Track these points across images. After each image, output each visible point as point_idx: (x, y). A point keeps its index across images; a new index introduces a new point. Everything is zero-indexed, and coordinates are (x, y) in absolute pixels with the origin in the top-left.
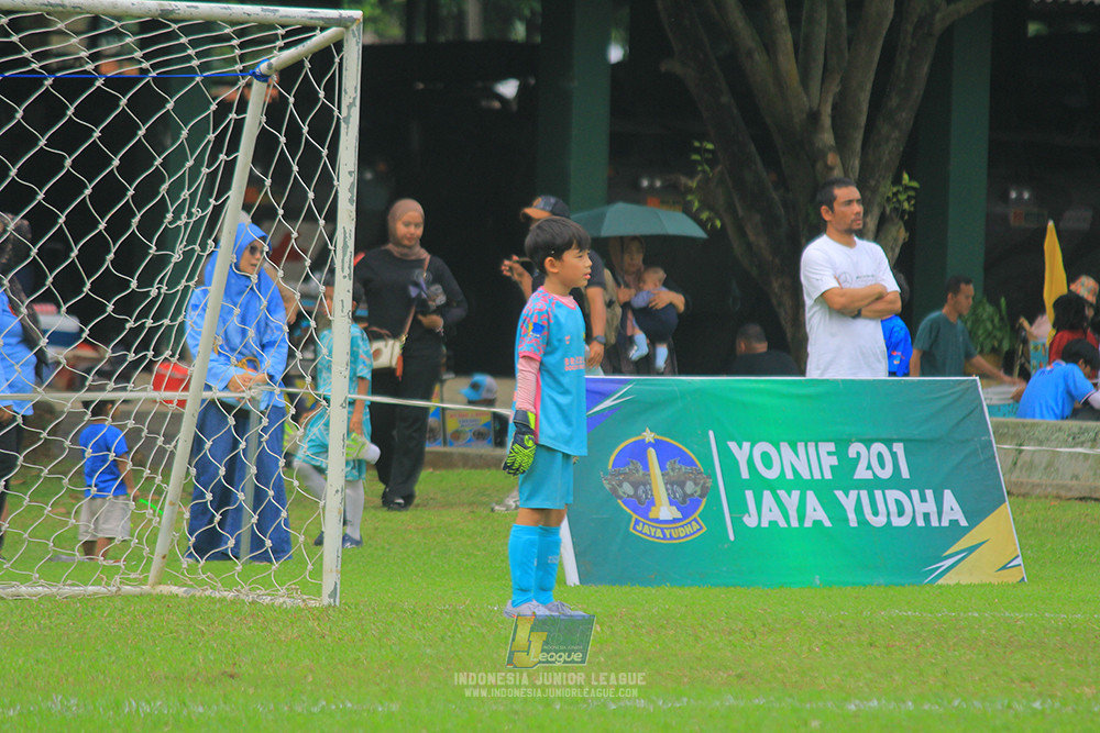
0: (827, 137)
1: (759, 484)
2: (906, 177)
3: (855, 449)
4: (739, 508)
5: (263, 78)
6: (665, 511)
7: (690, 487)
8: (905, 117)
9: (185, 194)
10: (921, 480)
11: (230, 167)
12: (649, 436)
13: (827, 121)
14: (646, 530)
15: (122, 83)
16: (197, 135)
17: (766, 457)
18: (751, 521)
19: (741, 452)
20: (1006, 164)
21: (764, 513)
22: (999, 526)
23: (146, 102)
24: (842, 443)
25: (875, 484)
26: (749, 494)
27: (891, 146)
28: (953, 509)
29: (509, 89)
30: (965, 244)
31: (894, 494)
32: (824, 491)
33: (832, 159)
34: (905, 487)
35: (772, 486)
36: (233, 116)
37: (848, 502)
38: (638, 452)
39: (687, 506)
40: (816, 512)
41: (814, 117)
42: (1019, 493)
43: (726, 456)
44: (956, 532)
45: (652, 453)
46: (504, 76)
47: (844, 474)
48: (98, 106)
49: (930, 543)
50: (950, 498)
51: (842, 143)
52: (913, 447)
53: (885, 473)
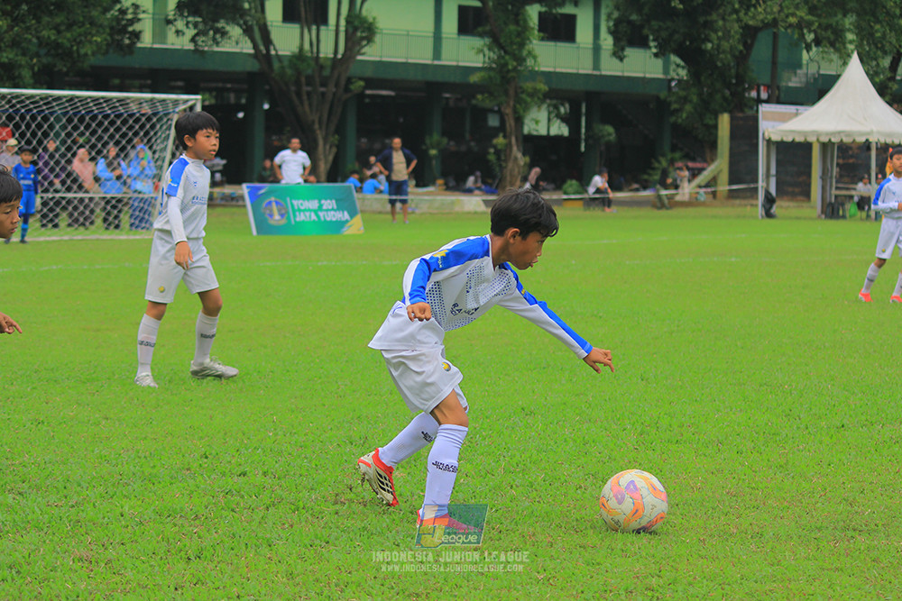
0: (317, 126)
1: (300, 210)
2: (337, 137)
3: (323, 202)
4: (295, 216)
5: (177, 113)
6: (277, 217)
7: (283, 212)
8: (335, 122)
9: (159, 141)
10: (340, 208)
11: (169, 135)
12: (273, 199)
13: (316, 122)
14: (272, 222)
15: (143, 115)
16: (161, 126)
17: (302, 204)
18: (298, 219)
19: (295, 203)
20: (361, 132)
21: (301, 217)
22: (358, 218)
23: (149, 119)
24: (320, 201)
25: (327, 210)
26: (298, 214)
27: (332, 128)
28: (346, 216)
29: (241, 115)
30: (351, 152)
31: (332, 213)
32: (316, 212)
33: (318, 132)
34: (335, 210)
35: (304, 211)
36: (169, 123)
37: (321, 214)
38: (270, 203)
39: (282, 216)
40: (314, 217)
41: (313, 122)
42: (362, 212)
43: (292, 205)
44: (347, 221)
45: (274, 204)
46: (239, 111)
47: (320, 208)
48: (137, 120)
49: (341, 224)
50: (346, 213)
51: (320, 128)
52: (337, 201)
53: (330, 207)
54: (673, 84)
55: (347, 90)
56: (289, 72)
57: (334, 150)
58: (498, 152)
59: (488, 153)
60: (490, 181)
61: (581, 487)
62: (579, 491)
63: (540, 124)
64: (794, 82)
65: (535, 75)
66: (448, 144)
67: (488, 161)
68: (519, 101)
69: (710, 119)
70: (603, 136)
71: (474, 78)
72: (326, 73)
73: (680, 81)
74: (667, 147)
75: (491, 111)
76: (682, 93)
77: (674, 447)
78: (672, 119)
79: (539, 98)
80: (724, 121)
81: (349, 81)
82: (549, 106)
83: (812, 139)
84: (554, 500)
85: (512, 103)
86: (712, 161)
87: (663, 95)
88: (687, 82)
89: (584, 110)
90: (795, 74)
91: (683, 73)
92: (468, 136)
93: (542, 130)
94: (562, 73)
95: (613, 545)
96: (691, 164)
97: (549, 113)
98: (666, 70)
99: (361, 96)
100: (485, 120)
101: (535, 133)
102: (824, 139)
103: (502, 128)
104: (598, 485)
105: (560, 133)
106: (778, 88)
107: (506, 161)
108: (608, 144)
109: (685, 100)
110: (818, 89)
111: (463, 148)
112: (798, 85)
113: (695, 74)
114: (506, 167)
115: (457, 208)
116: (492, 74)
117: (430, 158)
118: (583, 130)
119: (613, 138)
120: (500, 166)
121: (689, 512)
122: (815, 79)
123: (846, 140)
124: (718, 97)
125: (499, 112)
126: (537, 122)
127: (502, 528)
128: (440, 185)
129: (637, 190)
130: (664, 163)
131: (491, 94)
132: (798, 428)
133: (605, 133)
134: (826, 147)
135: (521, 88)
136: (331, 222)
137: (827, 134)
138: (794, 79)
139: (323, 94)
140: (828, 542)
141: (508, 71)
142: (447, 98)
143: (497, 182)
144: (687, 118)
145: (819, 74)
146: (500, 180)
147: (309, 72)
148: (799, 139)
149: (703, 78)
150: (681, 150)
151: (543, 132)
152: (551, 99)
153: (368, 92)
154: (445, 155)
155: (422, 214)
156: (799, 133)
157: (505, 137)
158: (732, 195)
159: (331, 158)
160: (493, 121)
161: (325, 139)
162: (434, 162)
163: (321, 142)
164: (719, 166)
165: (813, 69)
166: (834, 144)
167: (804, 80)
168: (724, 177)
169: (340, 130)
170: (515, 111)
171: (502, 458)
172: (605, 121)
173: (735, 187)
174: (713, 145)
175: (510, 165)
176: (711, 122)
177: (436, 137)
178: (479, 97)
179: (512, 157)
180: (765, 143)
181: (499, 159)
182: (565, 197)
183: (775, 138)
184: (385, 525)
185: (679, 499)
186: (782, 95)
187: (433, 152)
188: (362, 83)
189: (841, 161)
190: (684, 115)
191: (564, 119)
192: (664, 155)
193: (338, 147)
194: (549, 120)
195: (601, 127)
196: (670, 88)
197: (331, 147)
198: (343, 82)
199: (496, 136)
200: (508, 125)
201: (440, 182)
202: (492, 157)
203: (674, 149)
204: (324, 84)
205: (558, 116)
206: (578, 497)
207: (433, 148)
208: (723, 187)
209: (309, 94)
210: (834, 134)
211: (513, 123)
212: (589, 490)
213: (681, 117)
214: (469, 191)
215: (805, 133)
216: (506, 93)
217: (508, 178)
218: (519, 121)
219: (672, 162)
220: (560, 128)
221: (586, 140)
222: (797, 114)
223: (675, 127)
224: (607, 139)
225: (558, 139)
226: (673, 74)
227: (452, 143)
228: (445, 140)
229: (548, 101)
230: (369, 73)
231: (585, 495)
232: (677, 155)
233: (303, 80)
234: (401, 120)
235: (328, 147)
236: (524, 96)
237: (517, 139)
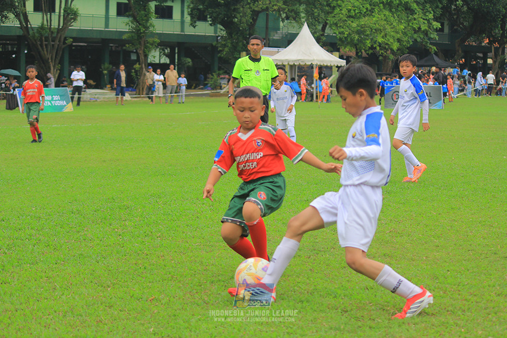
0: (50, 61)
2: (60, 65)
3: (54, 96)
8: (59, 58)
10: (61, 100)
13: (50, 59)
20: (71, 63)
24: (52, 96)
27: (57, 62)
29: (14, 56)
30: (66, 73)
31: (58, 101)
32: (50, 101)
33: (51, 63)
37: (53, 102)
40: (49, 104)
41: (48, 58)
44: (65, 106)
46: (13, 54)
47: (52, 99)
49: (62, 107)
50: (64, 102)
51: (52, 61)
52: (60, 96)
53: (57, 99)
54: (219, 38)
55: (64, 43)
56: (37, 35)
57: (59, 71)
58: (136, 72)
59: (132, 72)
60: (132, 85)
63: (156, 58)
64: (276, 36)
65: (153, 35)
66: (112, 68)
67: (132, 76)
68: (146, 47)
69: (237, 55)
70: (186, 63)
71: (124, 37)
72: (55, 35)
73: (222, 37)
74: (216, 68)
75: (133, 52)
76: (223, 43)
78: (219, 55)
79: (155, 46)
81: (65, 39)
82: (160, 49)
83: (286, 63)
85: (142, 48)
87: (214, 44)
88: (226, 37)
89: (176, 51)
90: (277, 32)
91: (224, 33)
94: (166, 34)
96: (227, 76)
97: (160, 53)
98: (215, 32)
99: (71, 46)
100: (130, 57)
101: (153, 62)
102: (291, 63)
103: (138, 60)
105: (165, 62)
106: (269, 40)
107: (140, 76)
108: (188, 67)
109: (225, 46)
110: (288, 40)
112: (278, 38)
113: (230, 34)
114: (140, 79)
116: (133, 34)
117: (104, 75)
118: (176, 61)
119: (191, 64)
120: (137, 78)
122: (286, 35)
123: (301, 64)
124: (240, 44)
125: (136, 52)
126: (154, 57)
128: (109, 88)
130: (215, 76)
131: (133, 44)
133: (187, 62)
134: (292, 67)
135: (147, 41)
136: (58, 105)
137: (293, 61)
138: (276, 35)
139: (53, 45)
141: (141, 33)
142: (112, 46)
143: (136, 85)
144: (226, 54)
145: (288, 33)
146: (137, 85)
147: (47, 35)
149: (233, 36)
150: (223, 69)
151: (157, 62)
152: (160, 46)
153: (74, 44)
154: (111, 74)
155: (100, 101)
156: (280, 60)
157: (139, 64)
159: (57, 75)
160: (134, 57)
161: (54, 67)
162: (106, 77)
163: (52, 68)
165: (285, 31)
166: (296, 65)
167: (281, 36)
169: (61, 62)
170: (144, 52)
172: (187, 56)
175: (142, 78)
176: (237, 56)
177: (107, 65)
178: (127, 45)
179: (143, 74)
181: (137, 75)
186: (271, 43)
187: (105, 72)
188: (71, 40)
189: (299, 74)
190: (225, 53)
191: (167, 56)
192: (214, 72)
193: (60, 70)
194: (160, 56)
195: (185, 59)
196: (217, 40)
197: (57, 70)
198: (62, 39)
199: (135, 64)
200: (141, 59)
201: (109, 86)
202: (133, 74)
203: (219, 69)
204: (53, 41)
205: (164, 54)
207: (105, 70)
209: (46, 45)
210: (296, 61)
211: (143, 58)
213: (223, 54)
216: (140, 43)
217: (141, 84)
218: (146, 56)
219: (219, 75)
220: (165, 60)
221: (178, 65)
222: (278, 52)
223: (220, 58)
224: (187, 64)
225: (165, 65)
226: (219, 34)
227: (114, 68)
228: (111, 66)
229: (159, 47)
230: (74, 35)
232: (221, 72)
233: (44, 38)
234: (90, 57)
235: (55, 70)
236: (148, 45)
237: (145, 65)
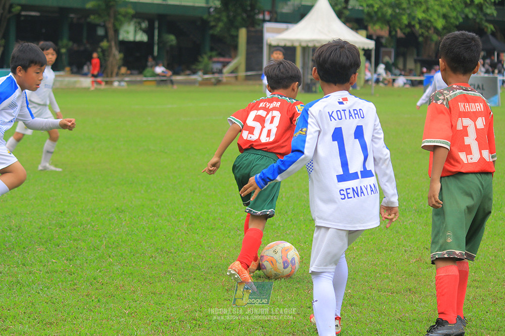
8: (3, 31)
27: (1, 35)
54: (212, 10)
55: (10, 11)
57: (2, 48)
58: (104, 51)
61: (152, 257)
62: (151, 259)
63: (130, 34)
64: (286, 9)
65: (126, 4)
66: (73, 45)
68: (117, 20)
69: (234, 31)
70: (168, 42)
71: (89, 6)
73: (216, 8)
74: (207, 48)
75: (100, 25)
76: (217, 16)
77: (210, 232)
78: (211, 32)
79: (129, 18)
80: (243, 33)
81: (11, 6)
82: (135, 23)
83: (296, 44)
84: (136, 265)
85: (112, 21)
86: (236, 56)
87: (205, 17)
88: (220, 9)
89: (157, 25)
90: (287, 4)
91: (218, 4)
92: (85, 41)
93: (130, 37)
94: (143, 3)
95: (172, 292)
96: (222, 59)
97: (136, 27)
98: (207, 1)
99: (19, 15)
100: (95, 31)
101: (126, 40)
102: (304, 44)
103: (106, 36)
104: (163, 255)
105: (142, 40)
106: (276, 13)
107: (108, 56)
108: (171, 47)
109: (219, 20)
110: (300, 14)
111: (82, 48)
112: (288, 11)
113: (225, 4)
114: (109, 61)
115: (78, 85)
116: (101, 3)
117: (62, 54)
118: (156, 38)
119: (174, 43)
120: (105, 59)
121: (219, 272)
122: (299, 8)
123: (317, 45)
124: (239, 18)
125: (104, 26)
126: (128, 32)
127: (103, 282)
128: (68, 71)
129: (189, 75)
130: (206, 59)
131: (99, 15)
132: (286, 221)
133: (170, 40)
134: (305, 49)
135: (118, 11)
137: (306, 42)
140: (304, 290)
141: (110, 1)
142: (72, 18)
144: (220, 31)
145: (301, 5)
146: (105, 68)
148: (289, 44)
149: (230, 7)
150: (217, 50)
151: (131, 39)
152: (136, 18)
153: (23, 13)
154: (71, 52)
156: (289, 40)
157: (108, 41)
158: (248, 78)
160: (100, 32)
162: (64, 57)
164: (239, 60)
166: (310, 47)
167: (292, 8)
168: (243, 67)
169: (5, 36)
170: (114, 26)
171: (104, 239)
172: (170, 32)
173: (249, 73)
174: (235, 47)
175: (111, 59)
176: (235, 34)
177: (65, 41)
178: (92, 17)
179: (112, 54)
180: (268, 47)
181: (104, 55)
182: (145, 79)
183: (274, 43)
184: (31, 280)
185: (213, 264)
186: (278, 17)
187: (63, 50)
188: (19, 8)
190: (218, 29)
191: (145, 31)
192: (206, 53)
193: (4, 47)
194: (135, 32)
195: (167, 36)
196: (209, 13)
198: (7, 7)
199: (102, 41)
200: (110, 34)
201: (68, 69)
203: (212, 49)
205: (141, 29)
206: (151, 263)
207: (63, 47)
208: (242, 73)
210: (310, 41)
211: (113, 34)
212: (158, 258)
213: (216, 30)
214: (85, 75)
215: (292, 41)
216: (109, 14)
217: (110, 67)
218: (116, 32)
219: (210, 58)
220: (142, 36)
221: (158, 44)
222: (287, 29)
223: (213, 36)
224: (170, 43)
225: (140, 43)
226: (211, 4)
227: (75, 45)
228: (70, 44)
229: (135, 20)
230: (24, 1)
231: (155, 262)
232: (214, 53)
234: (44, 31)
236: (120, 17)
237: (115, 43)
